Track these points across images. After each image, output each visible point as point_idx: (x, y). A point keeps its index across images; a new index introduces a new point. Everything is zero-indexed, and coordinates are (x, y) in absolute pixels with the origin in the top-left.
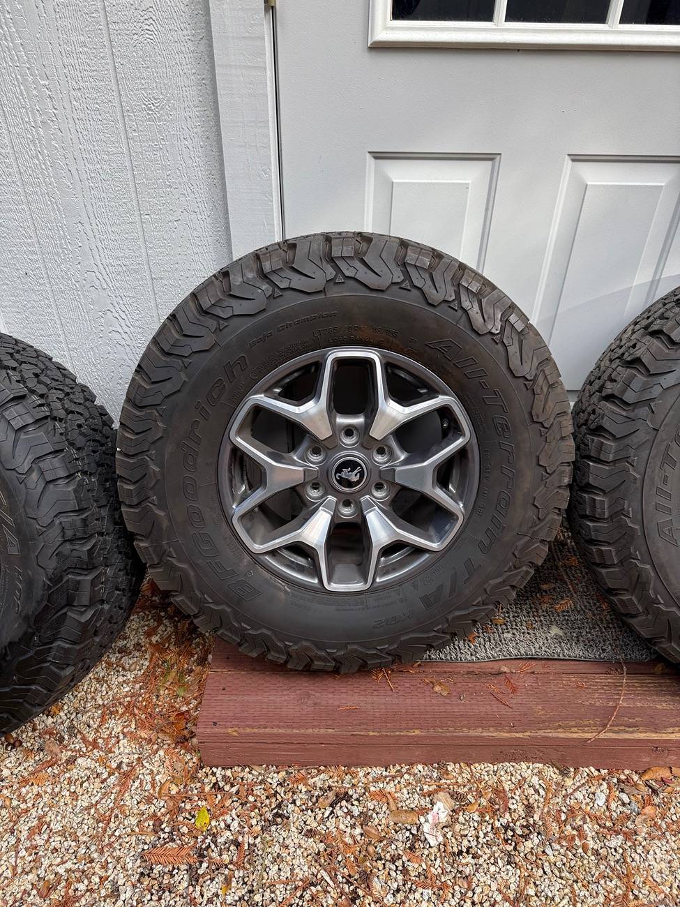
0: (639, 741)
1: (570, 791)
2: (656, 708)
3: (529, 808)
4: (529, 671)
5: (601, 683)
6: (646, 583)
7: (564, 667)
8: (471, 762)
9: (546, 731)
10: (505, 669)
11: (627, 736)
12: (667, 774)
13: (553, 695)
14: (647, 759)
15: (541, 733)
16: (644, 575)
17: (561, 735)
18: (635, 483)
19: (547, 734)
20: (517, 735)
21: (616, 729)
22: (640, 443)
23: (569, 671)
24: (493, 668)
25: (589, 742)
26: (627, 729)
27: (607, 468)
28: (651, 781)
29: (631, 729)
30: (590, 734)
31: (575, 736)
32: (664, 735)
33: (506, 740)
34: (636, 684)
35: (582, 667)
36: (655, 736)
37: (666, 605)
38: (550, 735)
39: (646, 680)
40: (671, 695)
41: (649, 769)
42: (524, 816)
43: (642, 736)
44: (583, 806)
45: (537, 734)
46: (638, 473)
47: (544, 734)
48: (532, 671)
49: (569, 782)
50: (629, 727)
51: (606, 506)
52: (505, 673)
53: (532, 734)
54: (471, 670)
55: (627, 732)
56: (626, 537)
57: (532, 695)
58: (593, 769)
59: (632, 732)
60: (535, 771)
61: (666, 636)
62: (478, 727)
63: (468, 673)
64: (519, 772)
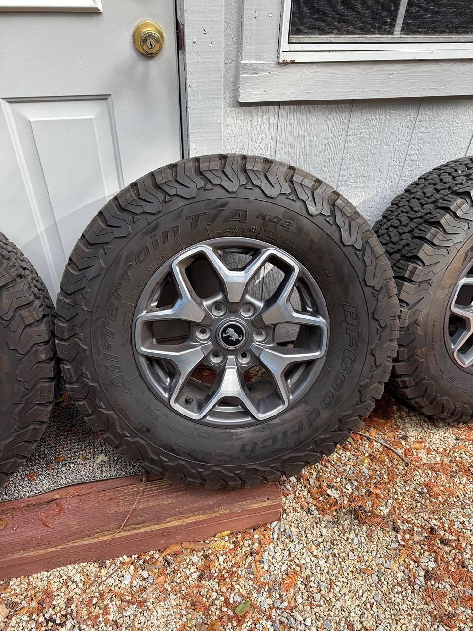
0: (145, 533)
1: (104, 578)
2: (164, 505)
3: (70, 600)
4: (76, 494)
5: (128, 492)
6: (114, 424)
7: (105, 486)
8: (29, 574)
9: (75, 541)
10: (57, 496)
11: (136, 532)
12: (179, 549)
13: (88, 510)
14: (163, 542)
15: (70, 544)
16: (110, 419)
17: (85, 543)
18: (85, 353)
19: (74, 544)
20: (51, 550)
21: (128, 528)
22: (82, 323)
23: (107, 488)
24: (48, 498)
25: (107, 542)
26: (137, 526)
27: (66, 344)
28: (167, 556)
29: (140, 526)
30: (108, 537)
31: (97, 540)
32: (162, 525)
33: (43, 555)
34: (153, 489)
35: (118, 483)
36: (156, 527)
37: (131, 437)
38: (77, 544)
39: (161, 483)
40: (177, 492)
41: (168, 547)
42: (64, 607)
43: (147, 529)
44: (113, 588)
45: (67, 546)
46: (86, 345)
47: (72, 545)
48: (78, 493)
49: (104, 572)
50: (139, 524)
51: (72, 373)
52: (57, 499)
53: (62, 546)
54: (30, 503)
55: (136, 528)
56: (90, 393)
57: (73, 514)
58: (125, 557)
59: (140, 528)
60: (79, 570)
61: (140, 458)
62: (20, 550)
63: (28, 505)
64: (65, 573)
